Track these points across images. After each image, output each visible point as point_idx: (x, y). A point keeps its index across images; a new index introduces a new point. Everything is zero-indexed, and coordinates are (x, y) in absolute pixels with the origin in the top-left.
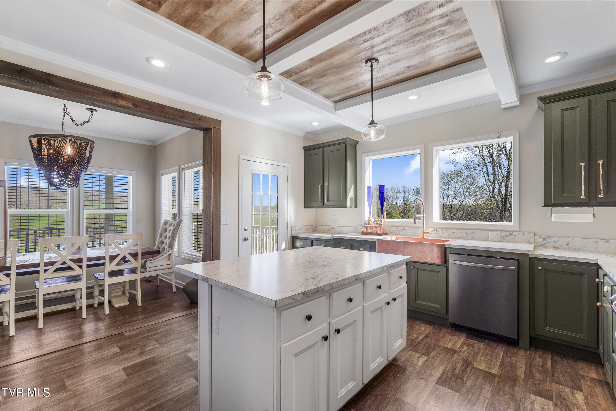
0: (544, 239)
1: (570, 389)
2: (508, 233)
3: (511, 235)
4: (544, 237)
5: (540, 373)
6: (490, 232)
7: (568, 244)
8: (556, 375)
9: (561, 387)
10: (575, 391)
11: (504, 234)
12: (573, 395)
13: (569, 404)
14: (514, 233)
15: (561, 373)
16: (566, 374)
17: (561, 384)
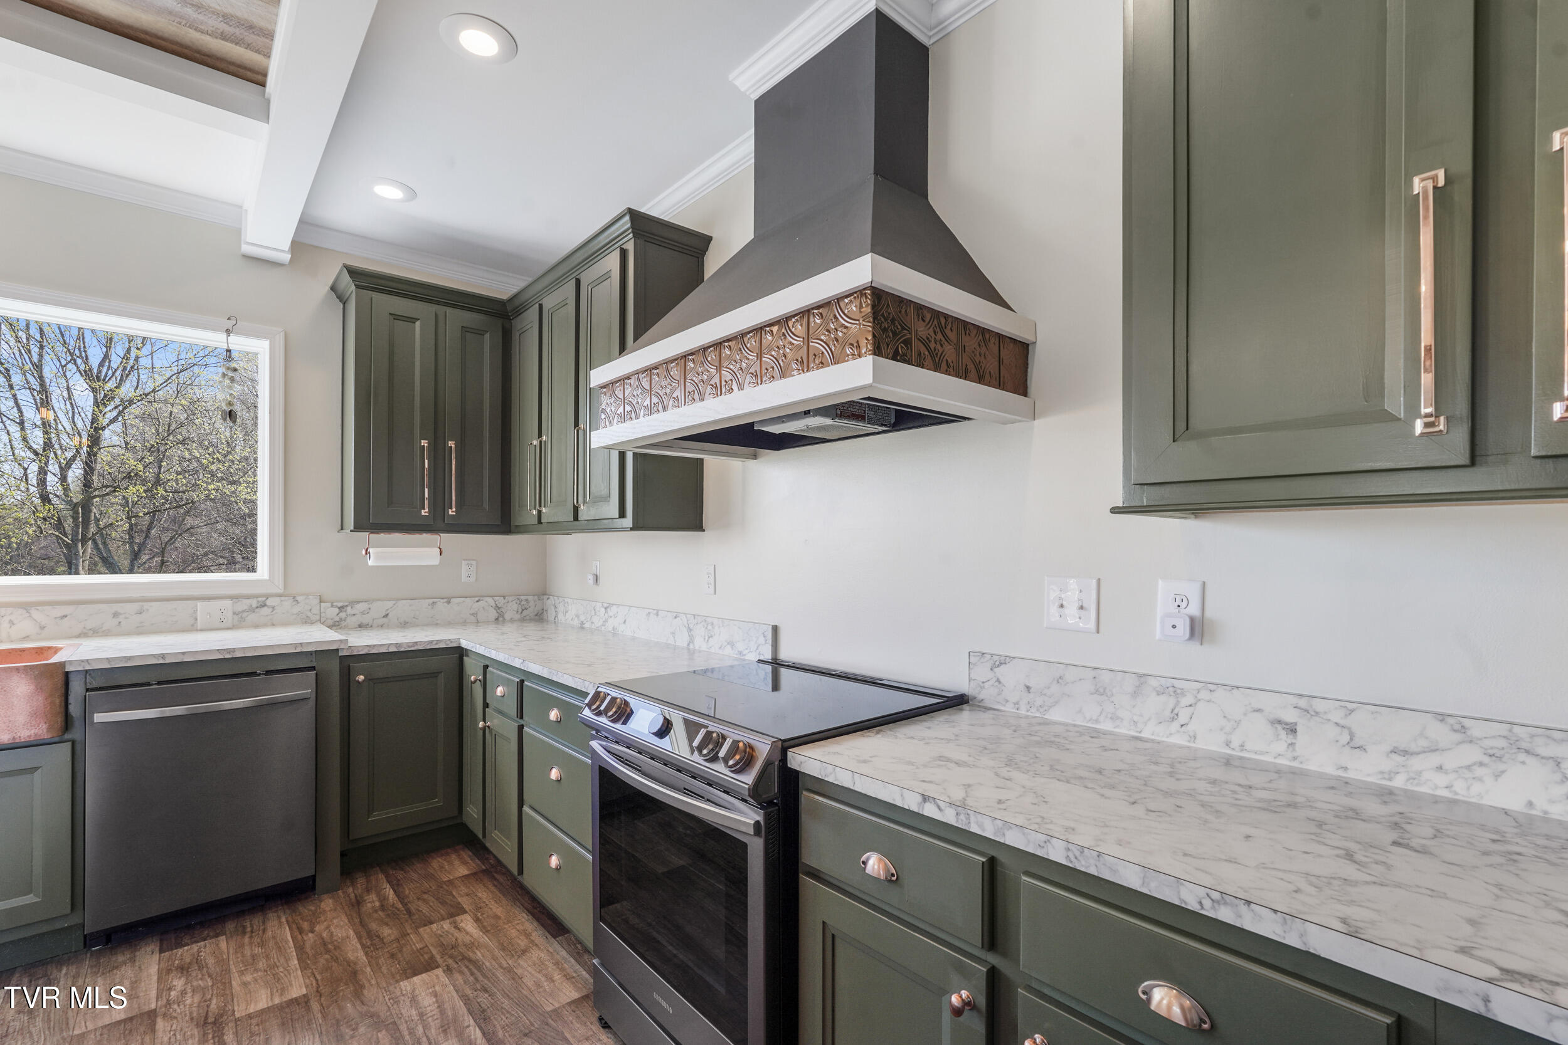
0: (341, 608)
1: (448, 921)
2: (254, 603)
3: (264, 605)
4: (340, 604)
5: (387, 924)
6: (200, 605)
7: (386, 616)
8: (413, 910)
9: (434, 926)
10: (457, 918)
11: (243, 605)
12: (459, 929)
13: (463, 949)
14: (269, 602)
15: (418, 899)
16: (426, 896)
17: (431, 923)
